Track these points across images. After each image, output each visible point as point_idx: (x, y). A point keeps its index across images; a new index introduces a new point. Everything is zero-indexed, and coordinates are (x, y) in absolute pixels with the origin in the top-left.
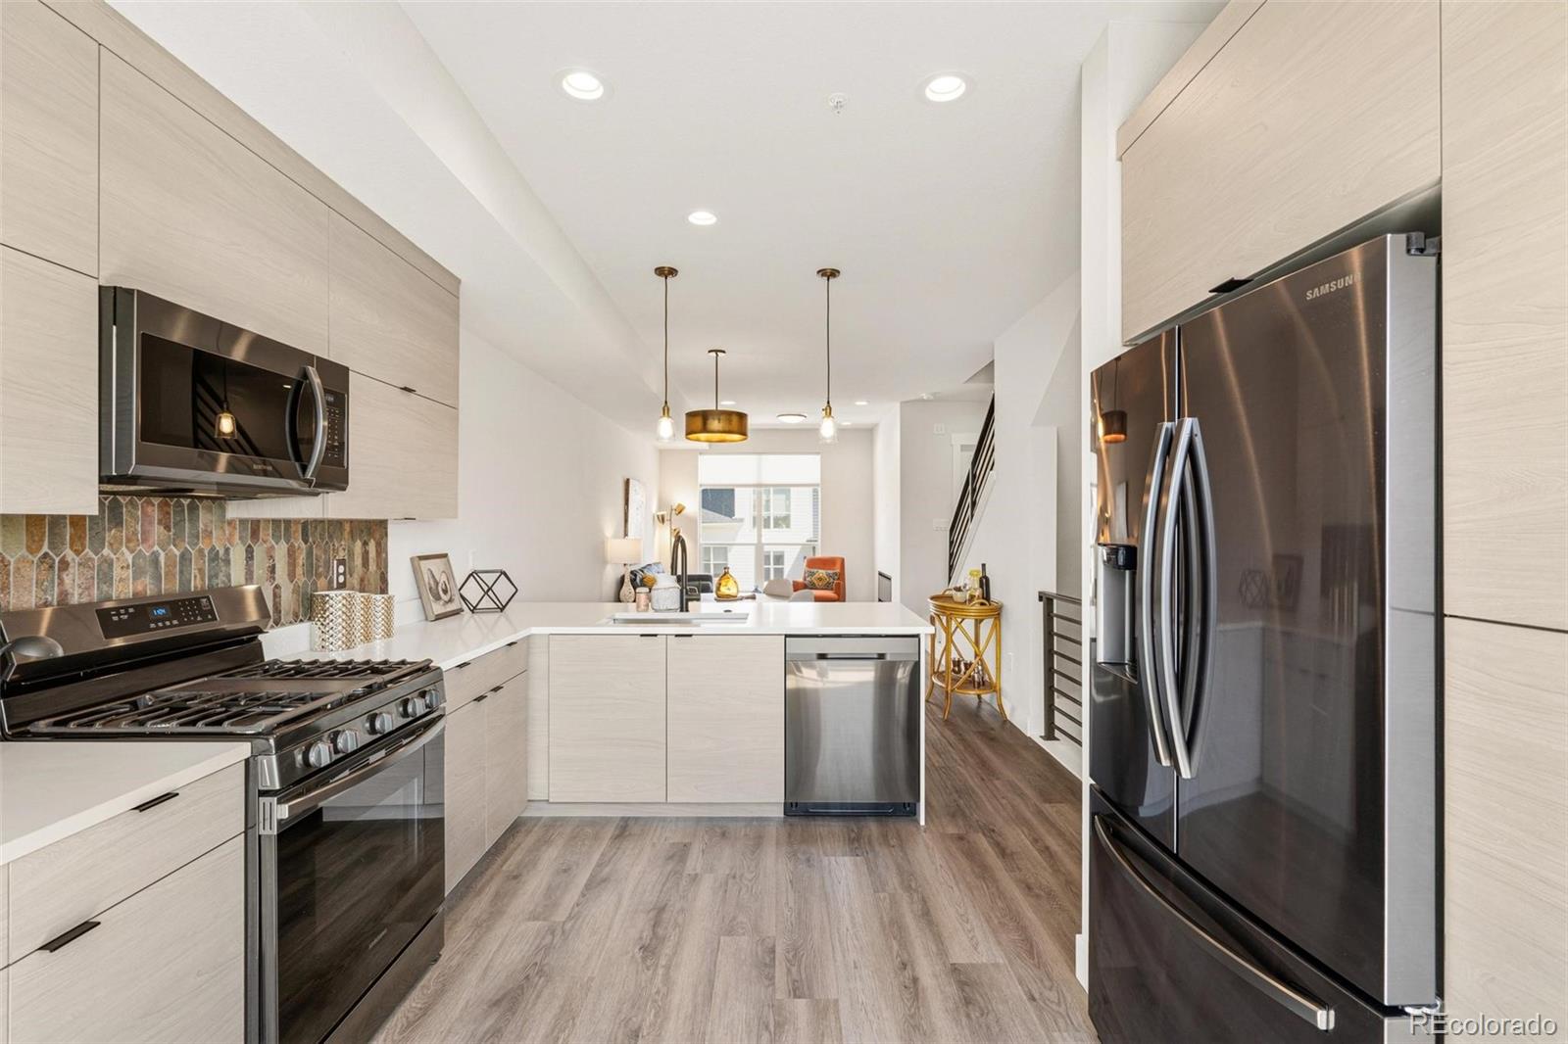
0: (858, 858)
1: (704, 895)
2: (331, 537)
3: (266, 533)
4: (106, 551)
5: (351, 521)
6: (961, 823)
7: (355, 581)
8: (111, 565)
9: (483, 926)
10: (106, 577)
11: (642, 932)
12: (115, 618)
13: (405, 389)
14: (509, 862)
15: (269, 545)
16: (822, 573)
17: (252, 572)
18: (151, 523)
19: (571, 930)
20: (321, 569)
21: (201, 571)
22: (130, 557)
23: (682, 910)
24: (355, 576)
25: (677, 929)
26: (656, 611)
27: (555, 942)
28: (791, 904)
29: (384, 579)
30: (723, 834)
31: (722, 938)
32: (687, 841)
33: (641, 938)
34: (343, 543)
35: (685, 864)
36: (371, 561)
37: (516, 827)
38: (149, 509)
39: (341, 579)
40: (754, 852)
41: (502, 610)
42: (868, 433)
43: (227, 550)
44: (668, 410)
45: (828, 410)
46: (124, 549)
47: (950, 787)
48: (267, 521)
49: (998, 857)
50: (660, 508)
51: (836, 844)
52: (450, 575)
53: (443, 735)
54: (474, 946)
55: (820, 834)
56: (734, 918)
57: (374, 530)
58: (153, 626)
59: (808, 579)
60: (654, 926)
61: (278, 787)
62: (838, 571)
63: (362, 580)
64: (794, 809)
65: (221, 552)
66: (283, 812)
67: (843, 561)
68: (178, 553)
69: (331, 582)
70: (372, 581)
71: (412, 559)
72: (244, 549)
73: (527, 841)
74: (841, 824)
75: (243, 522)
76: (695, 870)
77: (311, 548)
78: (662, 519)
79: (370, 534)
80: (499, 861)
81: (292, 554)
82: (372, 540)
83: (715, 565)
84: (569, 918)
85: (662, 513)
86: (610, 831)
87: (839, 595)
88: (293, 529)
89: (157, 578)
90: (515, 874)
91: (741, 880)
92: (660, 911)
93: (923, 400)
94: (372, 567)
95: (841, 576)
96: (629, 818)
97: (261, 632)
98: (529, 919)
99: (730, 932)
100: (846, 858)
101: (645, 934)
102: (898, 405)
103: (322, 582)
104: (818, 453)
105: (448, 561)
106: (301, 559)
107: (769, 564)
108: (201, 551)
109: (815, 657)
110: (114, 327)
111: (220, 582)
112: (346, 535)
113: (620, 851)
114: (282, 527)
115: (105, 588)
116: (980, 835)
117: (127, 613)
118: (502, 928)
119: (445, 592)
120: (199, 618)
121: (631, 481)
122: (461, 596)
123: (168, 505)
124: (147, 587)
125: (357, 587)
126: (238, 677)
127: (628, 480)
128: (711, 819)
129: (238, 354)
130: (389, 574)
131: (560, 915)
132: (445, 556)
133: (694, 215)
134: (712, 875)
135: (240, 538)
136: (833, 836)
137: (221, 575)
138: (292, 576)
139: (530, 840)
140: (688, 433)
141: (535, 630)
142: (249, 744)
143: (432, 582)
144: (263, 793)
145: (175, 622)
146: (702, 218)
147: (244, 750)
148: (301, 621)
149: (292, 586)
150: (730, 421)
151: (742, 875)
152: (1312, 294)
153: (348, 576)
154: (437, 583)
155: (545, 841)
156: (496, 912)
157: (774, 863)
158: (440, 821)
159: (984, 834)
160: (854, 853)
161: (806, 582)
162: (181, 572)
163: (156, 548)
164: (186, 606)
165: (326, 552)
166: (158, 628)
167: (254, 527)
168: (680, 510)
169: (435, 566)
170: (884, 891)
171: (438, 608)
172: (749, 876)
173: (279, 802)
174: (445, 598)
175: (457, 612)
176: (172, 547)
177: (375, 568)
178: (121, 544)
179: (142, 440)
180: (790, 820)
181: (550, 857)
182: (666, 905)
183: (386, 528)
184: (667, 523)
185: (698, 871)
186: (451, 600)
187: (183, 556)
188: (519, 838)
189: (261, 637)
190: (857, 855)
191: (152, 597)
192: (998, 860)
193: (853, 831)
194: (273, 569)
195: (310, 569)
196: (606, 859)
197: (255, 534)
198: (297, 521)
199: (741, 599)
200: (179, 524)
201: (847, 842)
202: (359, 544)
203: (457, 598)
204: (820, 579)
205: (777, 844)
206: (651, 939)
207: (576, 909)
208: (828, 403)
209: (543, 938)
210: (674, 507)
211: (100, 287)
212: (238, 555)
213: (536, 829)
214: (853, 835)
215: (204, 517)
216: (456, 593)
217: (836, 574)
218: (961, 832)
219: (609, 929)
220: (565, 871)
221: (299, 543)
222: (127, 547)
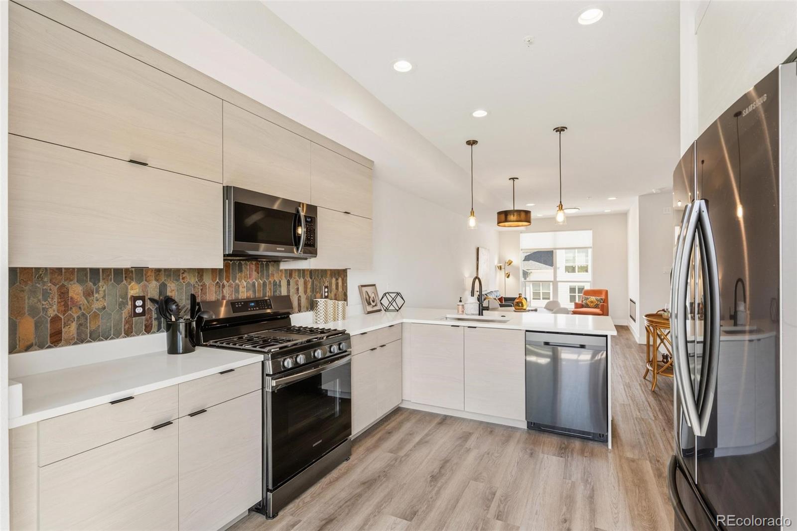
0: (561, 459)
1: (471, 458)
2: (322, 277)
3: (295, 275)
4: (237, 281)
5: (331, 270)
6: (637, 452)
7: (332, 295)
8: (239, 286)
9: (369, 450)
10: (237, 291)
11: (435, 469)
12: (237, 306)
13: (346, 212)
14: (389, 426)
15: (296, 279)
16: (593, 298)
17: (290, 291)
18: (252, 271)
19: (404, 461)
20: (318, 290)
21: (270, 289)
22: (245, 284)
23: (457, 463)
24: (332, 293)
25: (451, 472)
26: (467, 314)
27: (396, 464)
28: (513, 473)
29: (345, 295)
30: (491, 432)
31: (471, 481)
32: (471, 431)
33: (433, 472)
34: (327, 279)
35: (466, 442)
36: (339, 287)
37: (397, 410)
38: (252, 266)
39: (326, 294)
40: (503, 444)
41: (397, 311)
42: (625, 215)
43: (280, 281)
44: (473, 212)
45: (561, 207)
46: (243, 281)
47: (638, 430)
48: (295, 270)
49: (655, 477)
50: (499, 262)
51: (551, 448)
52: (376, 294)
53: (350, 363)
54: (364, 458)
55: (544, 441)
56: (481, 473)
57: (341, 274)
58: (249, 309)
59: (584, 302)
60: (441, 468)
61: (271, 373)
62: (603, 297)
63: (335, 295)
64: (532, 426)
65: (278, 283)
66: (274, 383)
67: (607, 292)
68: (262, 282)
69: (322, 295)
70: (340, 295)
71: (359, 287)
72: (286, 281)
73: (399, 418)
74: (559, 439)
75: (286, 270)
76: (470, 446)
77: (314, 281)
78: (500, 268)
79: (339, 276)
80: (386, 424)
81: (305, 283)
82: (340, 278)
83: (543, 292)
84: (405, 455)
85: (500, 265)
86: (438, 420)
87: (603, 311)
88: (306, 273)
89: (254, 292)
90: (389, 431)
91: (491, 456)
92: (446, 462)
93: (653, 194)
94: (340, 289)
95: (606, 301)
96: (448, 416)
97: (291, 314)
98: (389, 452)
99: (476, 479)
100: (554, 457)
101: (435, 470)
102: (637, 198)
103: (318, 295)
104: (591, 229)
105: (376, 287)
106: (309, 285)
107: (575, 293)
108: (270, 282)
109: (543, 344)
110: (227, 201)
111: (277, 294)
112: (328, 275)
113: (438, 430)
114: (301, 272)
115: (237, 294)
116: (648, 462)
117: (241, 304)
118: (376, 453)
119: (373, 301)
120: (266, 308)
121: (480, 249)
122: (381, 303)
123: (258, 264)
124: (250, 295)
125: (333, 297)
126: (277, 331)
127: (478, 248)
128: (488, 423)
129: (276, 207)
130: (348, 293)
131: (402, 453)
132: (374, 285)
133: (476, 112)
134: (478, 450)
135: (285, 277)
136: (551, 445)
137: (278, 291)
138: (305, 292)
139: (402, 417)
140: (499, 222)
141: (404, 320)
142: (263, 356)
143: (367, 297)
144: (267, 375)
145: (257, 308)
146: (480, 113)
147: (261, 357)
148: (309, 311)
149: (305, 296)
150: (520, 215)
151: (493, 454)
152: (745, 112)
153: (329, 293)
154: (370, 297)
155: (407, 419)
156: (376, 446)
157: (514, 452)
158: (350, 400)
159: (651, 462)
160: (560, 454)
161: (583, 303)
162: (263, 290)
163: (254, 280)
164: (261, 303)
165: (320, 283)
166: (251, 310)
167: (290, 273)
168: (510, 263)
169: (369, 289)
170: (570, 479)
171: (369, 309)
172: (496, 455)
173: (272, 379)
174: (373, 304)
175: (380, 311)
176: (260, 280)
177: (341, 290)
178: (242, 279)
179: (235, 241)
180: (530, 431)
181: (407, 427)
182: (450, 459)
183: (346, 273)
184: (503, 270)
185: (471, 447)
186: (376, 305)
187: (264, 283)
188: (397, 416)
189: (290, 316)
190: (562, 457)
191: (253, 298)
192: (654, 478)
193: (564, 444)
194: (298, 289)
195: (313, 290)
196: (431, 433)
197: (291, 275)
198: (308, 270)
199: (529, 311)
200: (262, 271)
201: (558, 449)
202: (334, 280)
203: (379, 304)
204: (592, 302)
205: (518, 441)
206: (437, 474)
207: (410, 452)
208: (561, 202)
209: (392, 461)
210: (507, 262)
211: (223, 187)
212: (284, 283)
213: (405, 413)
214: (563, 446)
215: (271, 269)
216: (378, 302)
217: (602, 299)
218: (635, 458)
219: (421, 464)
220: (411, 434)
221: (308, 279)
222: (244, 280)
